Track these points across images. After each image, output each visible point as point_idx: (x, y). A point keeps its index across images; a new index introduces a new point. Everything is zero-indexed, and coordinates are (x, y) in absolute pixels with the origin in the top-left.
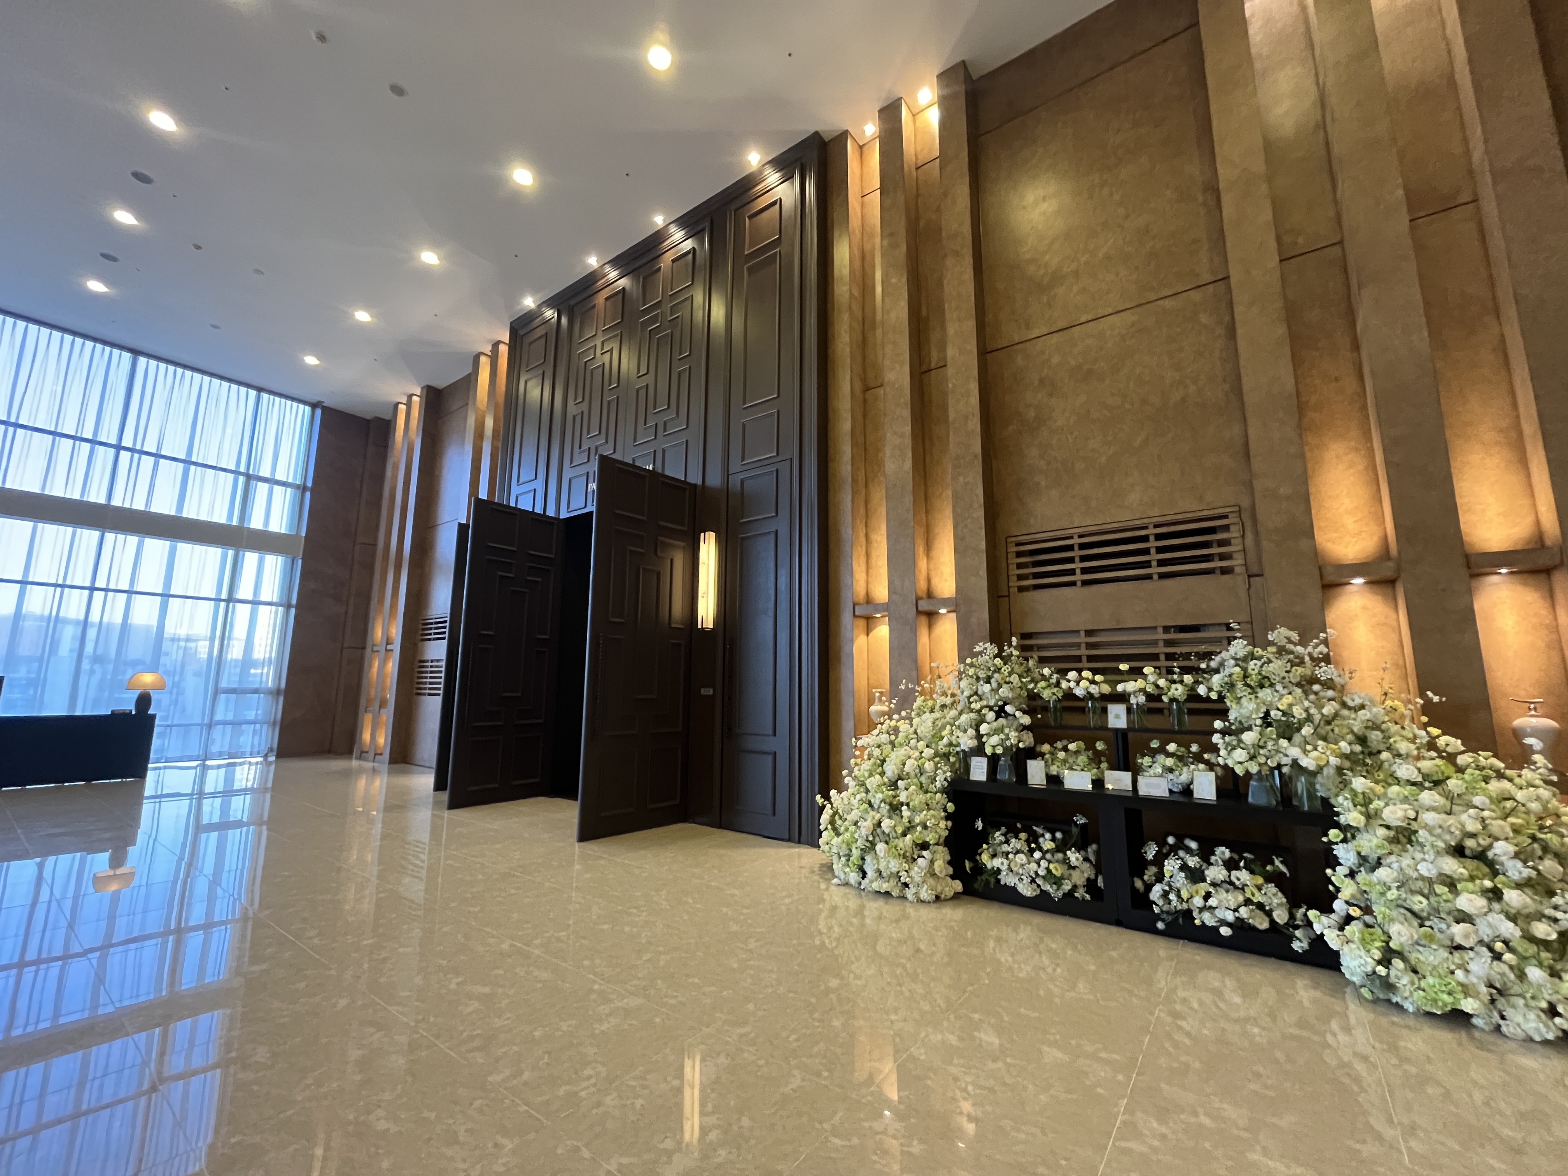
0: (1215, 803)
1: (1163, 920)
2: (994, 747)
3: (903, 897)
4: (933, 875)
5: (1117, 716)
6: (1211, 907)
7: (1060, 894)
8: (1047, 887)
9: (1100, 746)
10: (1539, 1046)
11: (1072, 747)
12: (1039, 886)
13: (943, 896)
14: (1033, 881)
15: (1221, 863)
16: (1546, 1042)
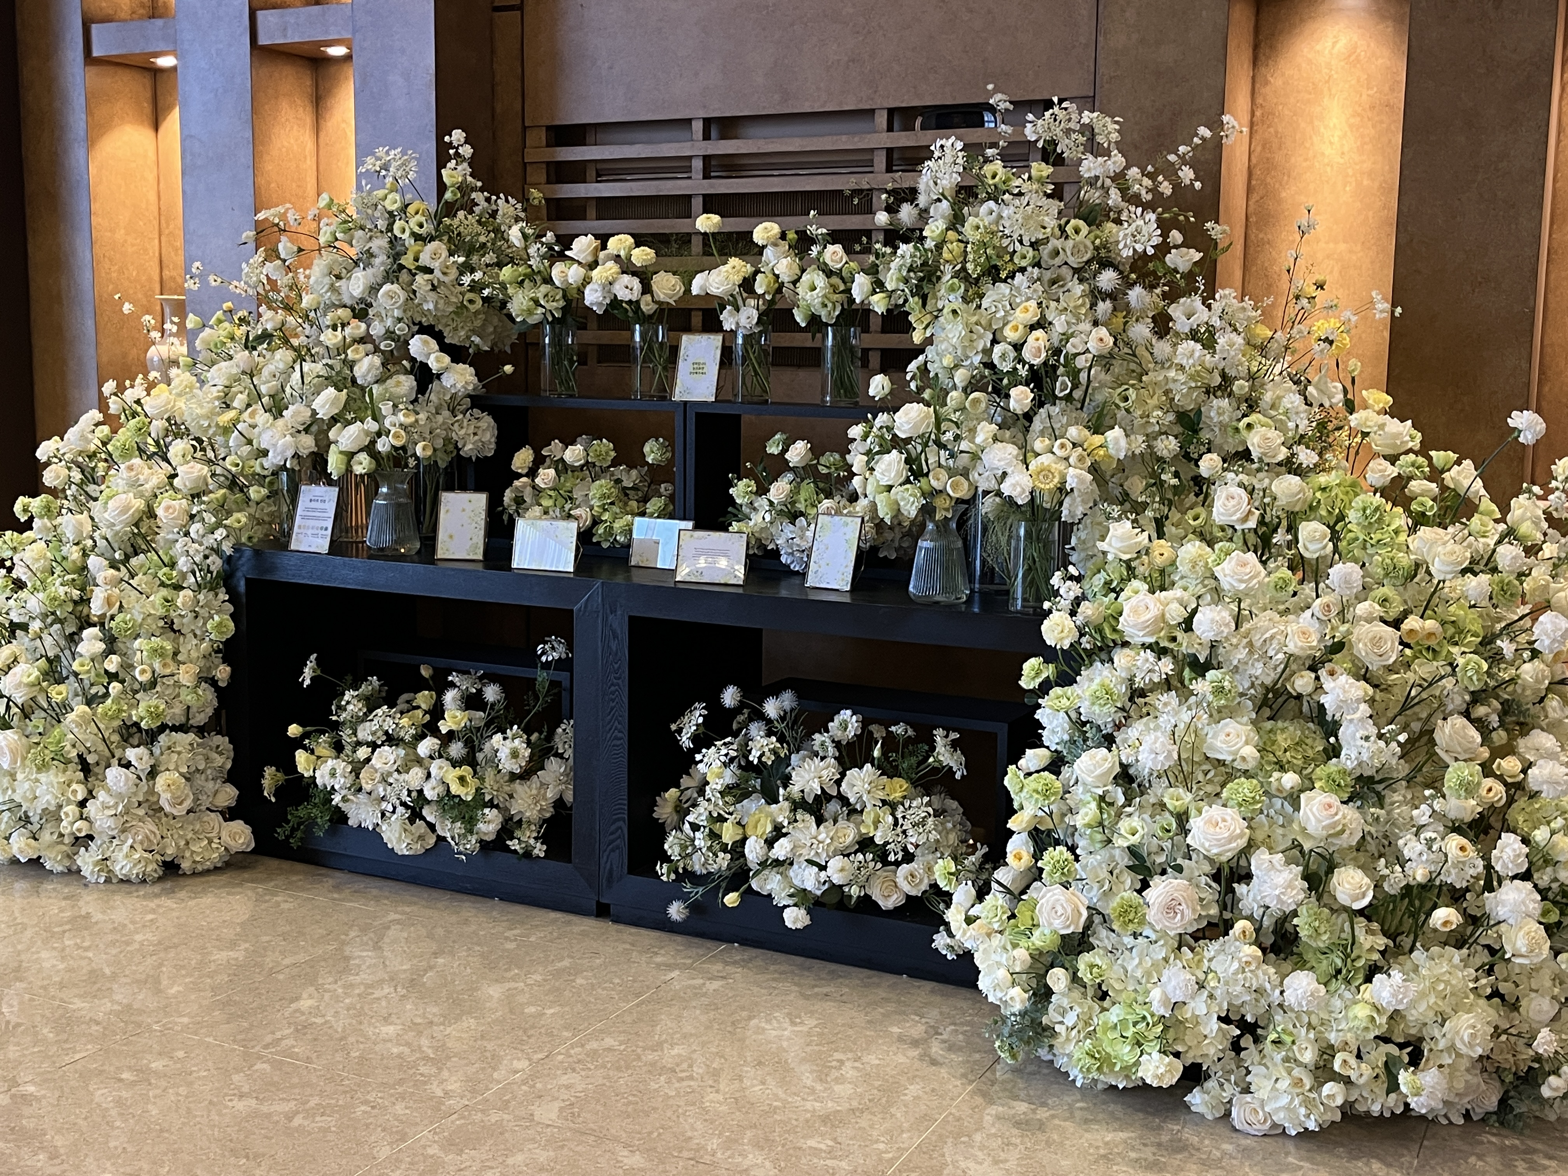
0: (847, 599)
1: (685, 897)
2: (351, 455)
3: (73, 873)
4: (156, 810)
5: (698, 369)
6: (777, 863)
7: (471, 844)
8: (448, 829)
9: (652, 452)
10: (1290, 1146)
11: (573, 454)
12: (432, 827)
13: (186, 865)
14: (415, 815)
15: (831, 750)
16: (1305, 1135)
